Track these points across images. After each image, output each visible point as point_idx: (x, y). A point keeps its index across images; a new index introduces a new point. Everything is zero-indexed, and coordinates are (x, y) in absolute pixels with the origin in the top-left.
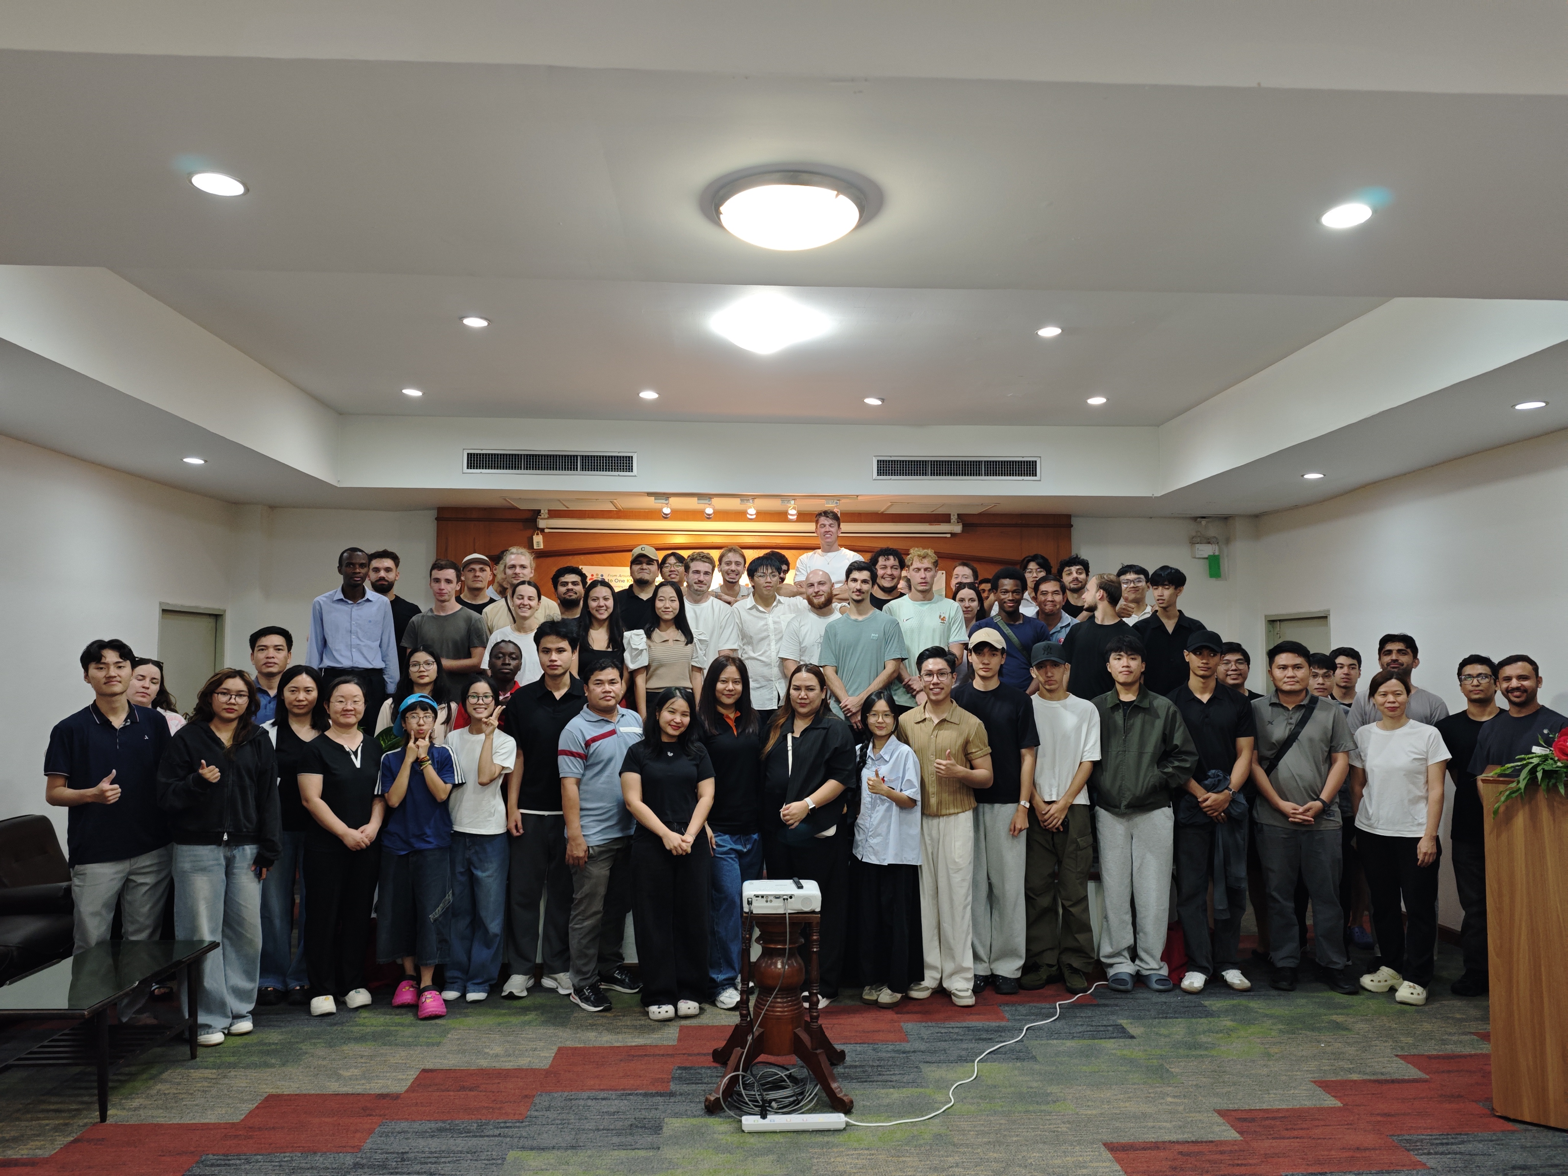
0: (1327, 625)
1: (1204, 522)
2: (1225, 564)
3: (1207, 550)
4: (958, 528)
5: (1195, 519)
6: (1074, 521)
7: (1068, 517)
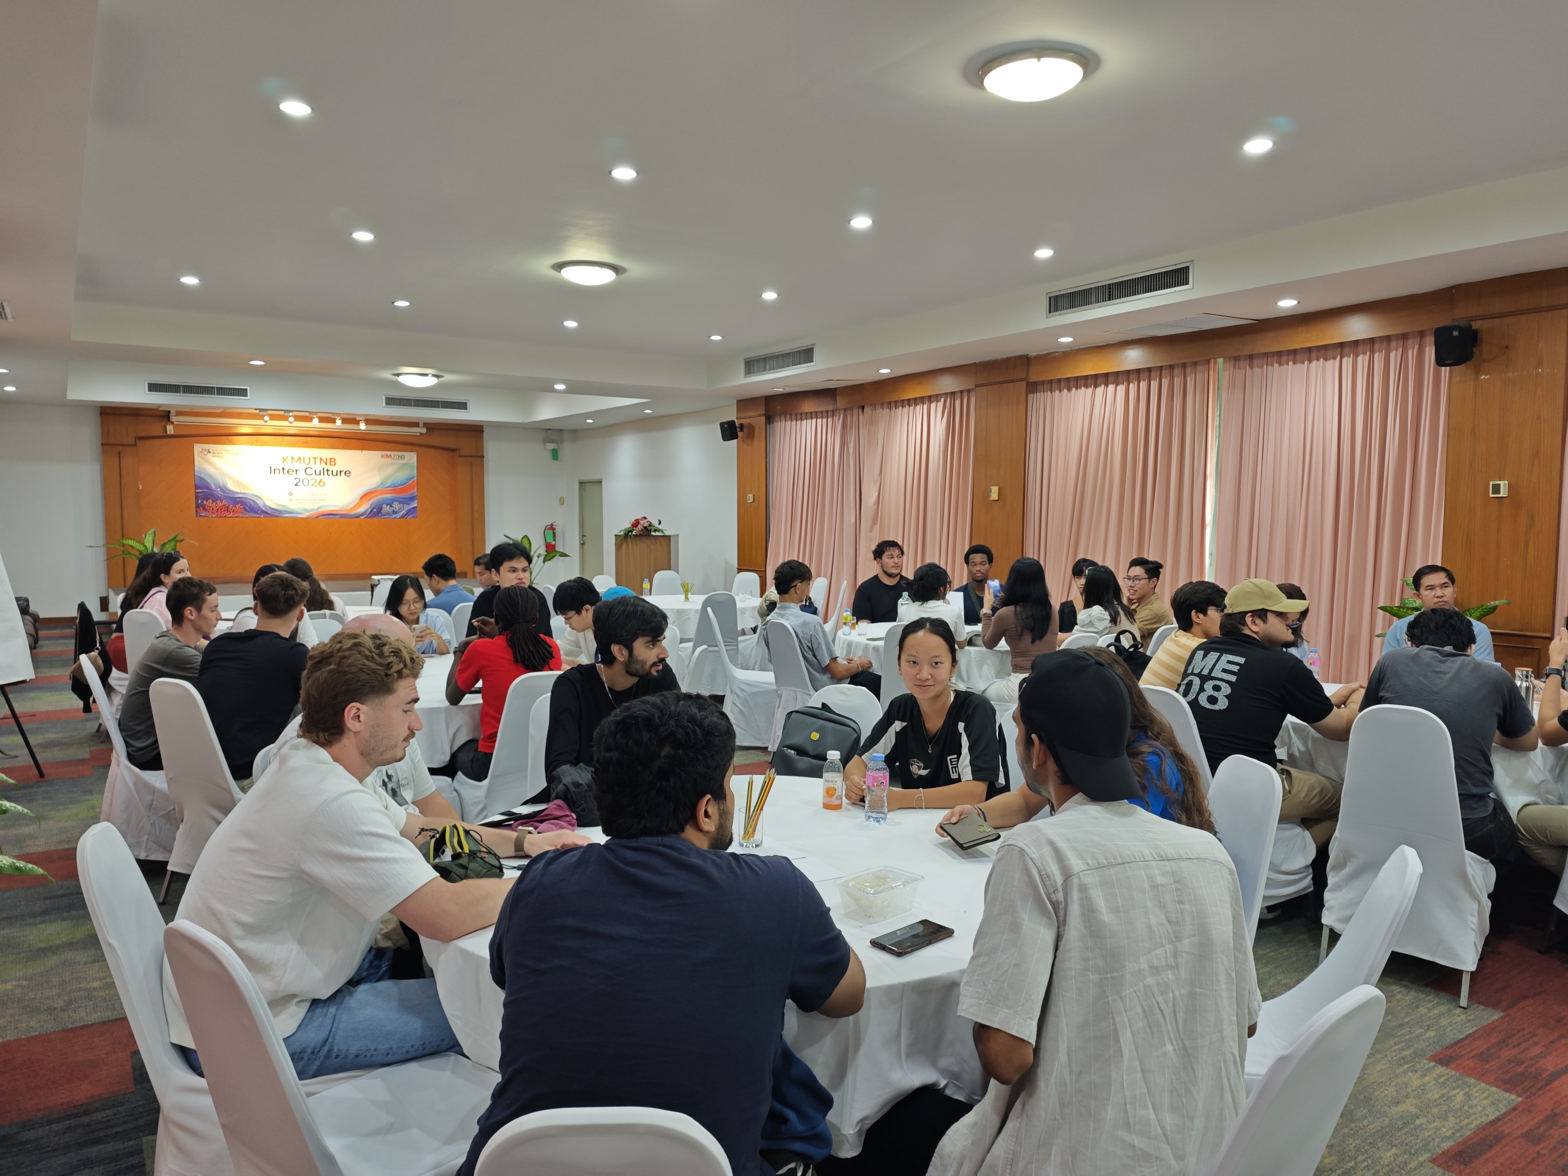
0: (601, 485)
1: (550, 432)
2: (560, 453)
3: (551, 446)
4: (424, 431)
5: (546, 430)
6: (484, 429)
7: (482, 427)
